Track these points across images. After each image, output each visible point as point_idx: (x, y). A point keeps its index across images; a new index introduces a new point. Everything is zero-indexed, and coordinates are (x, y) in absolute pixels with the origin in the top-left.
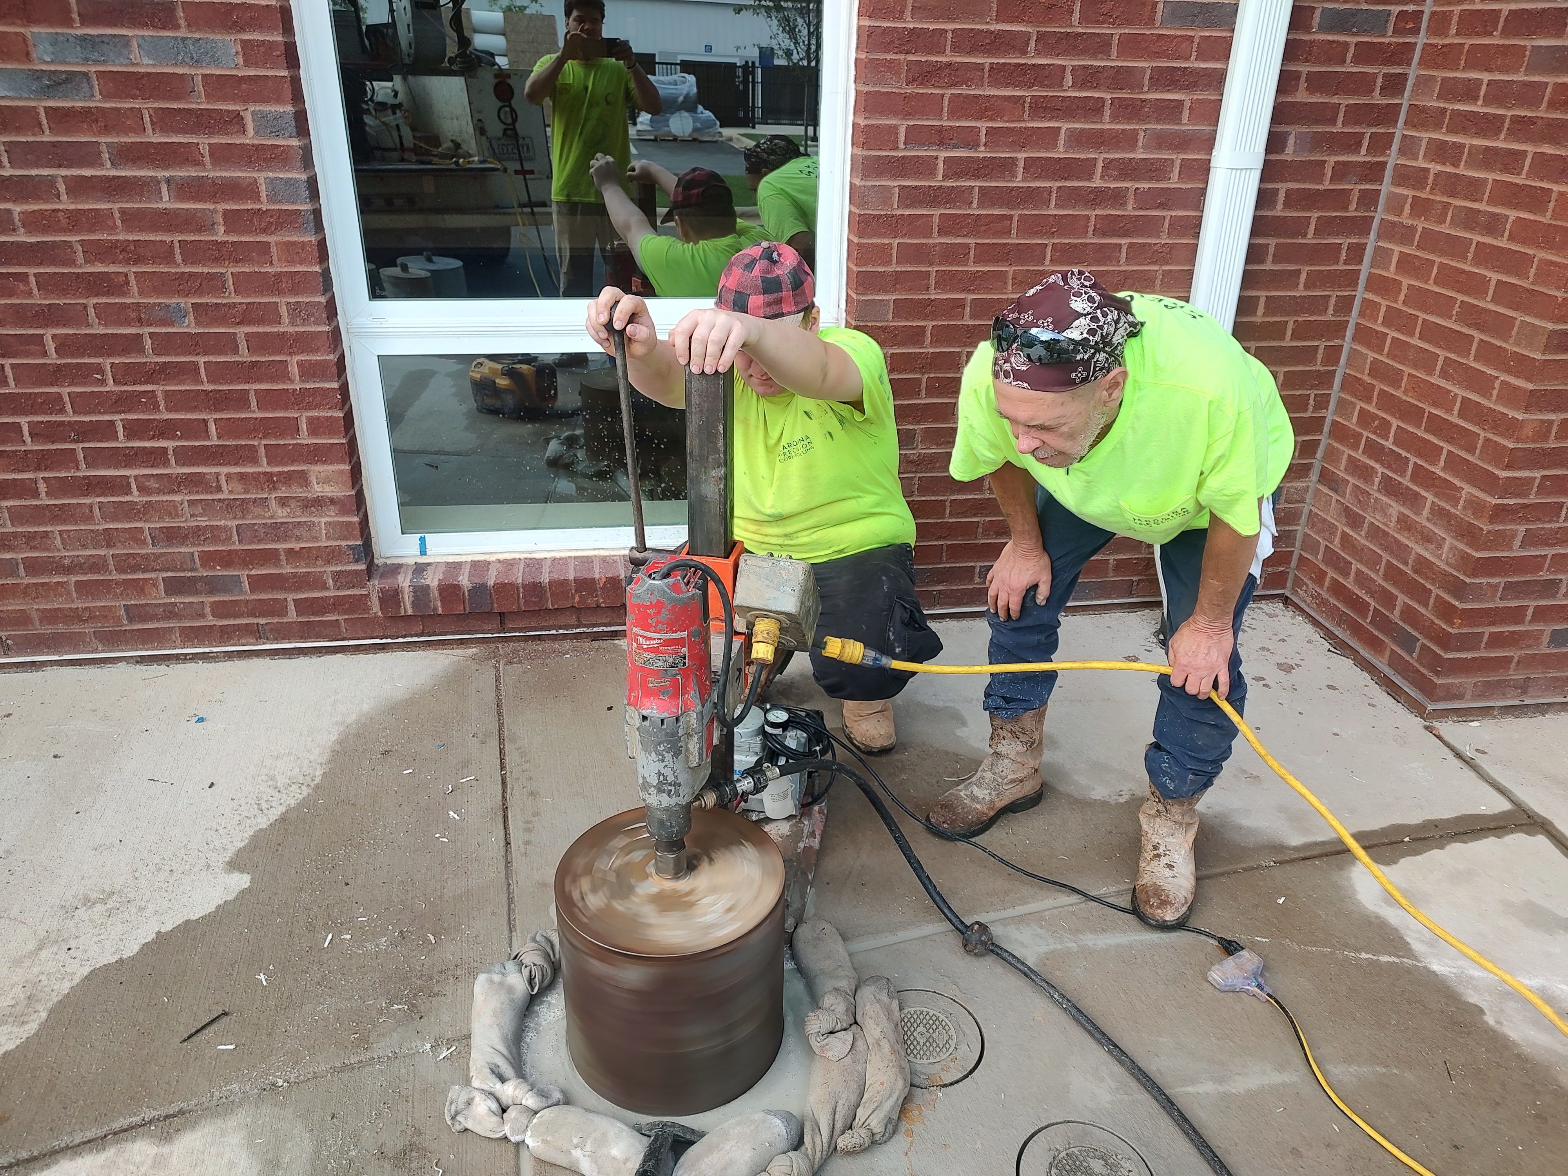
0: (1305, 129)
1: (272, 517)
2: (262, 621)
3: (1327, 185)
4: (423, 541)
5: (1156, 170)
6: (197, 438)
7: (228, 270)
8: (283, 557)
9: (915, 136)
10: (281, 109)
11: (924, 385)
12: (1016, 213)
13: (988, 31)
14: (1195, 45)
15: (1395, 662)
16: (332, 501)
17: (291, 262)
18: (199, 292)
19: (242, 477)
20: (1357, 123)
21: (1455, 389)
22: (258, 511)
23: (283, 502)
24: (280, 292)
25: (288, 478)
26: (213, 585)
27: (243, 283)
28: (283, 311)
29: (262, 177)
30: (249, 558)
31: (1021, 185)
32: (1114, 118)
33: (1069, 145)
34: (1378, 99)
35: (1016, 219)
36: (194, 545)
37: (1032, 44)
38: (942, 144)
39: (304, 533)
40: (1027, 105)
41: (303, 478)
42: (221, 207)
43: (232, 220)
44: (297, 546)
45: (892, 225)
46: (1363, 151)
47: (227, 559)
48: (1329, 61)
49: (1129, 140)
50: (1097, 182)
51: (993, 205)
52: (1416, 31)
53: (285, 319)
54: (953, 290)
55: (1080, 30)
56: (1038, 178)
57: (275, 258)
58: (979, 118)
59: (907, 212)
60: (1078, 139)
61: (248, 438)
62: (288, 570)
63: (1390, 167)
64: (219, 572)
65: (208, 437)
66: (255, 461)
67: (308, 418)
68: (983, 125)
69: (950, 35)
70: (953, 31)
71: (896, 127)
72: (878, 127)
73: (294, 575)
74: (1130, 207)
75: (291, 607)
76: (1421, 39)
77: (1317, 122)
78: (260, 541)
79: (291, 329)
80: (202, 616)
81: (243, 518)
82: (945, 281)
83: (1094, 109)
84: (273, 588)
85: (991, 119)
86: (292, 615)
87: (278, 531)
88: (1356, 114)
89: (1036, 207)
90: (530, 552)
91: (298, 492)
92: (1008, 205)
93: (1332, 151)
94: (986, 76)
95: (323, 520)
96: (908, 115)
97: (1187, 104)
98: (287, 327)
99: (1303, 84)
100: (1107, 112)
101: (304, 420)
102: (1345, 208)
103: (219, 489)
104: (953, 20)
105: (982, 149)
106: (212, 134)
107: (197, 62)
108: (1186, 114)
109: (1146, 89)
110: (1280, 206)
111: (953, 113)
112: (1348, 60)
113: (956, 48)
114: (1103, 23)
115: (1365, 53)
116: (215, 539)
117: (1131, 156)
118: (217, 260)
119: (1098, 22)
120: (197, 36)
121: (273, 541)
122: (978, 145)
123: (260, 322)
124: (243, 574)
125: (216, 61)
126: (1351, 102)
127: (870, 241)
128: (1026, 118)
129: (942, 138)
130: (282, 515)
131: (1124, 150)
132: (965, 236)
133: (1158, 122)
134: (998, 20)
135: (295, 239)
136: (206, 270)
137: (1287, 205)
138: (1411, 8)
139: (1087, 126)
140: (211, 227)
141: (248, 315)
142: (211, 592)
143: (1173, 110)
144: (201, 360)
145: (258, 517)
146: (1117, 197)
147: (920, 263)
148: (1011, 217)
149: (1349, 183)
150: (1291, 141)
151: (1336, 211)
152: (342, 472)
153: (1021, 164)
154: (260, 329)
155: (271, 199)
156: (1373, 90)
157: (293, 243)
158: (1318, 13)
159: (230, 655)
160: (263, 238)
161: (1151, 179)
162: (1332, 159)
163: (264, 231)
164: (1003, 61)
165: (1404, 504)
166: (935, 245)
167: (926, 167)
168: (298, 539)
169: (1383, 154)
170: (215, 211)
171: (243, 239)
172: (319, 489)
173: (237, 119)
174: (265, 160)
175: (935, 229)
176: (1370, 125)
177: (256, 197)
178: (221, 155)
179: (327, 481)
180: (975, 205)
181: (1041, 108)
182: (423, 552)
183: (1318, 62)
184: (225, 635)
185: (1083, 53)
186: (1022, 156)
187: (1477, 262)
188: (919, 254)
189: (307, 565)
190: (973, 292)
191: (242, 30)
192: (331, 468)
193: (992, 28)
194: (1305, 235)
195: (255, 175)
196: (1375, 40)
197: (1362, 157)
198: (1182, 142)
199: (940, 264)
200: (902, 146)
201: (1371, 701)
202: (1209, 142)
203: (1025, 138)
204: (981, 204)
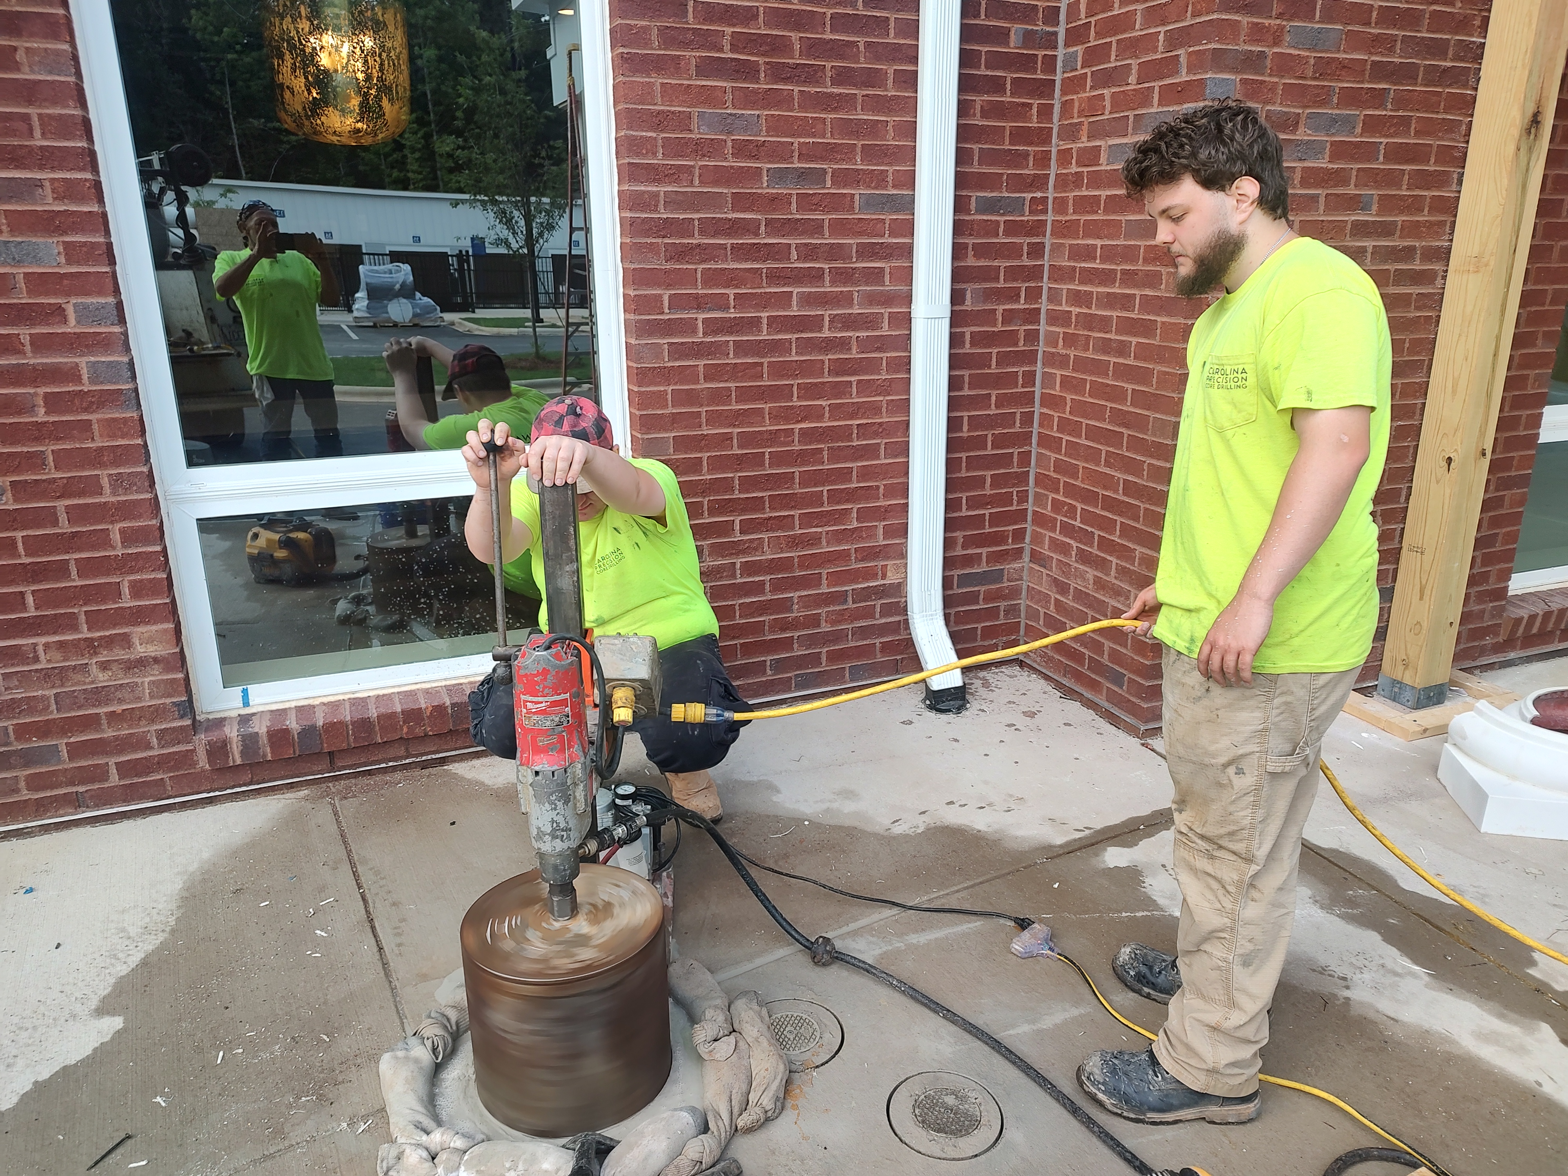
0: (977, 286)
1: (93, 682)
2: (81, 789)
3: (999, 328)
4: (245, 692)
5: (871, 322)
6: (13, 611)
7: (49, 448)
8: (104, 722)
9: (676, 303)
10: (102, 300)
11: (706, 507)
12: (765, 361)
13: (726, 219)
14: (887, 226)
15: (1112, 697)
16: (156, 660)
17: (113, 437)
18: (17, 470)
19: (61, 645)
20: (1015, 280)
21: (1117, 474)
22: (79, 677)
23: (104, 666)
24: (102, 465)
25: (109, 643)
26: (28, 758)
27: (62, 459)
28: (105, 482)
29: (83, 362)
30: (66, 726)
31: (767, 338)
32: (833, 283)
33: (801, 305)
34: (1026, 262)
35: (766, 365)
36: (9, 718)
37: (763, 228)
38: (699, 308)
39: (127, 696)
40: (764, 275)
41: (125, 641)
42: (42, 390)
43: (53, 402)
44: (119, 708)
45: (665, 375)
46: (1022, 301)
47: (45, 729)
48: (987, 234)
49: (846, 299)
50: (826, 333)
51: (746, 355)
52: (1045, 211)
53: (107, 489)
54: (721, 426)
55: (798, 216)
56: (779, 332)
57: (96, 433)
58: (727, 286)
59: (677, 364)
60: (808, 300)
61: (67, 607)
62: (109, 733)
63: (1043, 311)
64: (35, 743)
65: (25, 608)
66: (75, 628)
67: (130, 582)
68: (731, 292)
69: (696, 223)
70: (699, 219)
71: (661, 296)
72: (645, 296)
73: (116, 738)
74: (854, 352)
75: (113, 771)
76: (1050, 217)
77: (985, 280)
78: (80, 708)
79: (113, 499)
80: (16, 791)
81: (62, 685)
82: (714, 418)
83: (816, 276)
84: (93, 754)
85: (737, 287)
86: (114, 779)
87: (99, 695)
88: (1014, 273)
89: (781, 356)
90: (353, 693)
91: (121, 654)
92: (758, 354)
93: (999, 302)
94: (729, 253)
95: (147, 680)
96: (669, 286)
97: (887, 270)
98: (108, 497)
99: (971, 253)
100: (827, 279)
101: (126, 584)
102: (1016, 344)
103: (36, 659)
104: (698, 211)
105: (733, 310)
106: (33, 325)
107: (19, 263)
108: (887, 278)
109: (854, 260)
110: (968, 345)
111: (706, 283)
112: (1001, 234)
113: (702, 232)
114: (815, 210)
115: (1013, 228)
116: (31, 711)
117: (850, 311)
118: (38, 440)
119: (811, 210)
120: (19, 239)
121: (94, 706)
122: (729, 308)
123: (82, 494)
124: (62, 743)
125: (38, 261)
126: (1008, 264)
127: (648, 389)
128: (765, 285)
129: (699, 303)
130: (102, 678)
131: (844, 307)
132: (726, 381)
133: (867, 284)
134: (733, 210)
135: (117, 415)
136: (25, 449)
137: (973, 344)
138: (1039, 195)
139: (813, 290)
140: (31, 409)
141: (67, 490)
142: (26, 765)
143: (876, 276)
144: (19, 535)
145: (78, 683)
146: (843, 344)
147: (692, 405)
148: (762, 364)
149: (1016, 325)
150: (968, 295)
151: (1010, 347)
152: (166, 630)
153: (765, 321)
154: (81, 501)
155: (92, 381)
156: (1022, 255)
157: (114, 420)
158: (973, 199)
159: (46, 829)
160: (85, 417)
161: (867, 329)
162: (1001, 308)
163: (86, 410)
164: (741, 242)
165: (1096, 569)
166: (703, 390)
167: (689, 327)
168: (120, 701)
169: (1036, 302)
170: (36, 394)
171: (64, 419)
172: (141, 650)
173: (59, 312)
174: (87, 346)
175: (701, 376)
176: (1024, 281)
177: (78, 379)
178: (41, 344)
179: (150, 641)
180: (731, 355)
181: (775, 277)
182: (246, 704)
183: (979, 236)
184: (41, 807)
185: (802, 234)
186: (764, 315)
187: (1116, 377)
188: (691, 397)
189: (130, 727)
190: (738, 426)
191: (65, 233)
192: (154, 628)
193: (730, 216)
194: (989, 367)
195: (77, 360)
196: (1018, 219)
197: (1021, 305)
198: (888, 300)
199: (708, 405)
200: (667, 311)
201: (1099, 731)
202: (908, 299)
203: (765, 301)
204: (736, 355)
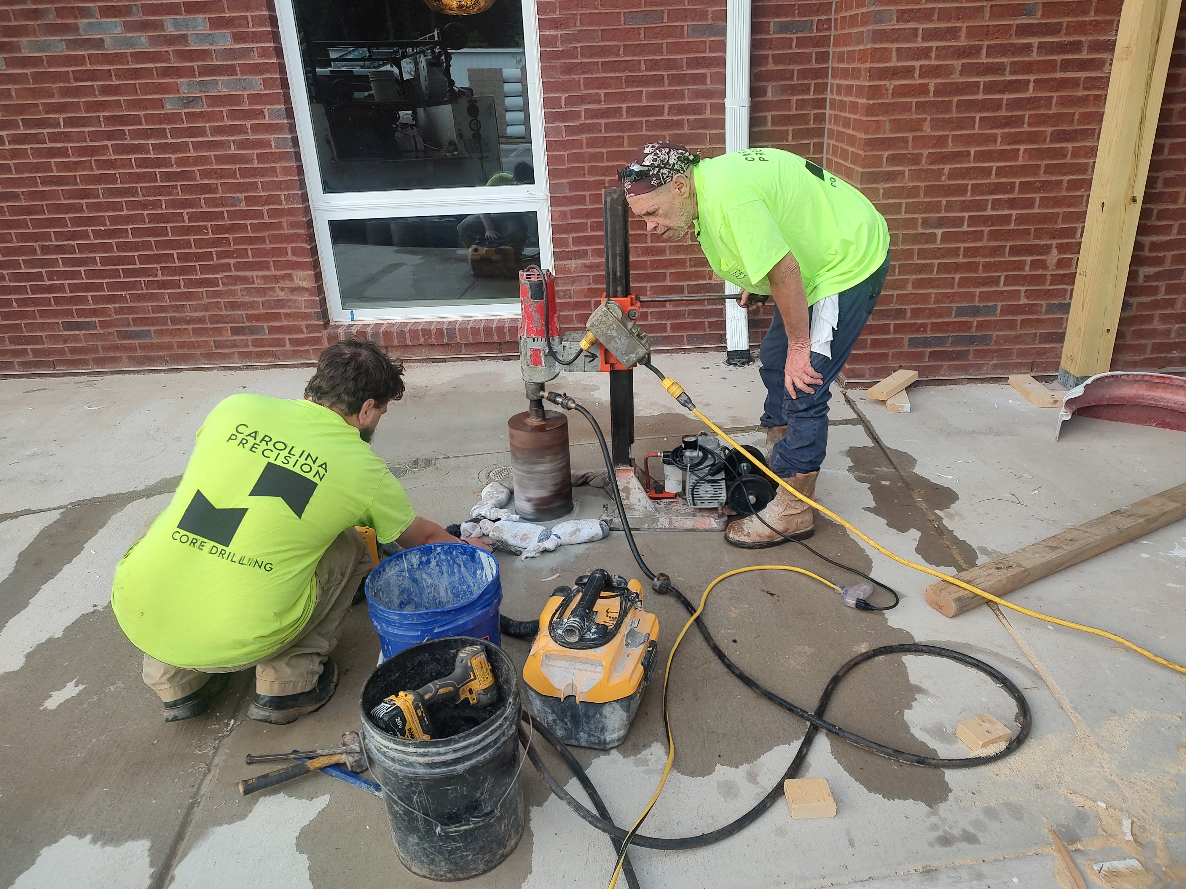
0: (776, 83)
1: (277, 296)
2: (274, 349)
3: (794, 112)
4: (352, 312)
5: (697, 109)
6: (243, 258)
7: (259, 180)
8: (283, 317)
9: (569, 101)
10: (279, 107)
11: (589, 225)
12: (625, 135)
13: (598, 46)
14: (708, 45)
16: (306, 289)
17: (286, 175)
18: (246, 191)
19: (264, 277)
20: (806, 78)
22: (271, 293)
23: (282, 289)
24: (281, 190)
25: (284, 277)
26: (252, 331)
27: (266, 186)
28: (283, 198)
29: (272, 137)
30: (268, 317)
31: (626, 120)
32: (670, 84)
33: (648, 100)
34: (814, 65)
35: (626, 138)
36: (243, 310)
37: (622, 50)
38: (582, 103)
39: (292, 305)
40: (623, 81)
41: (290, 277)
42: (256, 152)
43: (261, 158)
44: (288, 311)
45: (564, 145)
46: (812, 93)
47: (258, 318)
48: (783, 48)
49: (680, 95)
50: (666, 117)
51: (612, 131)
52: (829, 29)
53: (284, 202)
54: (597, 175)
55: (645, 42)
56: (635, 116)
57: (278, 174)
58: (600, 88)
59: (570, 138)
60: (652, 96)
61: (265, 257)
62: (285, 323)
63: (828, 100)
64: (255, 324)
65: (248, 257)
66: (269, 269)
67: (291, 247)
68: (602, 92)
69: (579, 49)
70: (581, 47)
71: (560, 97)
72: (551, 97)
73: (288, 326)
74: (686, 129)
75: (287, 342)
76: (833, 33)
77: (782, 79)
78: (272, 309)
79: (286, 207)
80: (247, 346)
81: (264, 297)
82: (593, 171)
83: (660, 80)
84: (279, 332)
85: (606, 88)
86: (288, 347)
87: (281, 303)
88: (803, 74)
89: (636, 131)
90: (404, 319)
91: (288, 284)
92: (621, 131)
93: (793, 94)
94: (600, 67)
95: (303, 299)
96: (565, 91)
97: (709, 75)
98: (284, 206)
99: (770, 60)
100: (666, 82)
101: (290, 248)
102: (807, 123)
103: (253, 283)
104: (580, 42)
105: (603, 103)
106: (251, 120)
107: (245, 89)
108: (708, 80)
109: (685, 68)
110: (769, 124)
111: (587, 87)
112: (794, 46)
113: (582, 55)
114: (657, 38)
115: (802, 42)
116: (252, 308)
117: (682, 102)
118: (254, 176)
119: (654, 38)
120: (245, 78)
121: (278, 308)
122: (601, 102)
123: (273, 204)
124: (265, 325)
125: (252, 88)
126: (800, 68)
127: (553, 154)
128: (624, 87)
129: (582, 100)
130: (282, 295)
131: (678, 100)
132: (600, 147)
133: (694, 84)
134: (602, 40)
135: (287, 165)
136: (250, 181)
137: (773, 124)
138: (824, 17)
139: (657, 89)
140: (251, 161)
141: (268, 201)
142: (251, 334)
143: (701, 79)
144: (248, 222)
145: (271, 296)
146: (679, 124)
147: (578, 162)
148: (623, 137)
149: (807, 110)
150: (769, 90)
151: (803, 125)
152: (310, 275)
153: (624, 110)
154: (273, 207)
155: (276, 148)
156: (811, 61)
157: (286, 167)
158: (772, 24)
159: (263, 367)
160: (273, 165)
161: (695, 114)
162: (795, 98)
163: (274, 162)
164: (608, 60)
166: (585, 153)
167: (575, 115)
168: (289, 307)
169: (823, 93)
170: (253, 153)
171: (265, 166)
172: (301, 283)
173: (262, 112)
174: (273, 130)
175: (584, 145)
176: (813, 79)
177: (270, 146)
178: (256, 129)
179: (304, 279)
180: (603, 131)
181: (631, 81)
182: (352, 319)
183: (776, 48)
184: (259, 356)
185: (649, 53)
186: (624, 106)
188: (577, 158)
189: (294, 321)
190: (608, 176)
191: (263, 74)
192: (306, 273)
193: (600, 44)
194: (787, 140)
195: (269, 137)
196: (807, 35)
197: (811, 96)
198: (709, 94)
199: (589, 162)
200: (563, 106)
202: (723, 95)
203: (624, 97)
204: (606, 132)
